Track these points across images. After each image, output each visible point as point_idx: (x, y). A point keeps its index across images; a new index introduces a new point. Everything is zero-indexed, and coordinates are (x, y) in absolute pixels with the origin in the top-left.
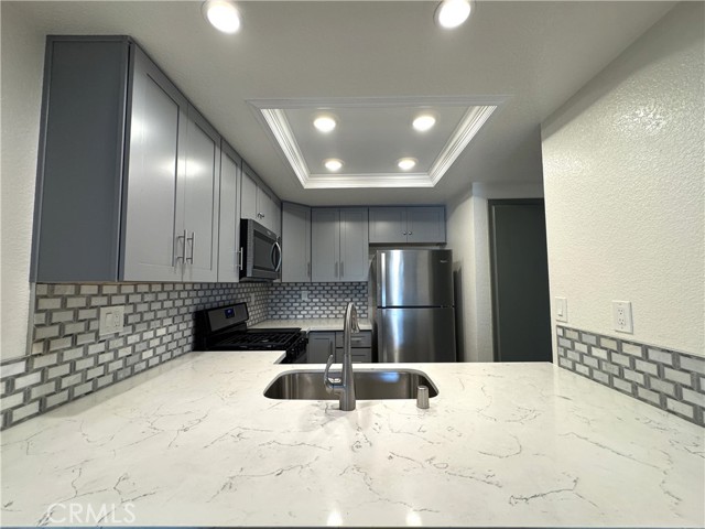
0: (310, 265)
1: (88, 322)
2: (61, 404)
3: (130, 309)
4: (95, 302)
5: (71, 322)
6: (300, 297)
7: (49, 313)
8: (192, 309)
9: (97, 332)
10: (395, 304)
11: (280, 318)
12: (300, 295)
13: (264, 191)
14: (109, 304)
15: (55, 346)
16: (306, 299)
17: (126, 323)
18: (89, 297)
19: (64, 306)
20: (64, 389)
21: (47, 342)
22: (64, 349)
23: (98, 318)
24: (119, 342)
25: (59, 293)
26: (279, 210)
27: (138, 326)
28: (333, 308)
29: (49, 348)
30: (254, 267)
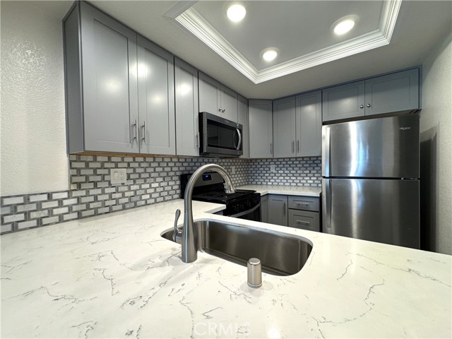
0: (272, 145)
1: (103, 176)
2: (90, 216)
3: (131, 171)
4: (106, 165)
5: (92, 175)
6: (270, 170)
7: (79, 170)
8: (178, 173)
9: (109, 182)
10: (352, 175)
11: (256, 184)
12: (270, 168)
13: (225, 92)
14: (117, 167)
15: (83, 186)
16: (274, 171)
17: (129, 178)
18: (103, 163)
19: (87, 166)
20: (92, 209)
21: (79, 185)
22: (90, 189)
23: (109, 174)
24: (125, 188)
25: (84, 160)
26: (246, 106)
27: (137, 180)
28: (294, 178)
29: (80, 187)
30: (209, 145)
